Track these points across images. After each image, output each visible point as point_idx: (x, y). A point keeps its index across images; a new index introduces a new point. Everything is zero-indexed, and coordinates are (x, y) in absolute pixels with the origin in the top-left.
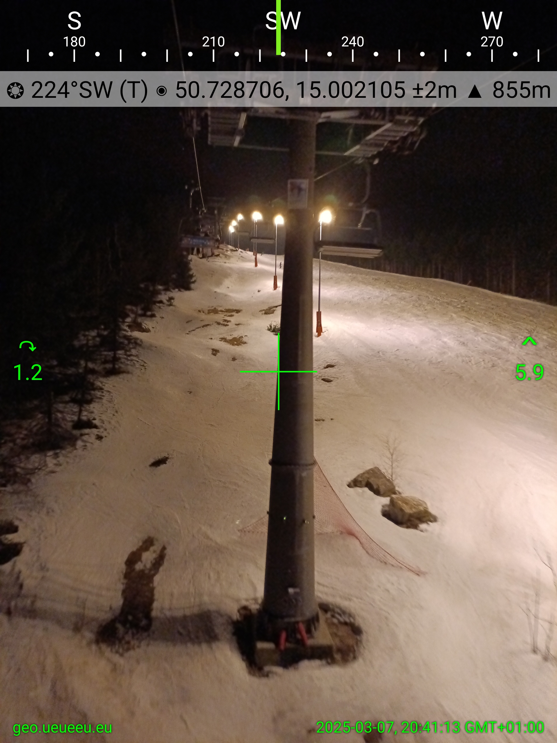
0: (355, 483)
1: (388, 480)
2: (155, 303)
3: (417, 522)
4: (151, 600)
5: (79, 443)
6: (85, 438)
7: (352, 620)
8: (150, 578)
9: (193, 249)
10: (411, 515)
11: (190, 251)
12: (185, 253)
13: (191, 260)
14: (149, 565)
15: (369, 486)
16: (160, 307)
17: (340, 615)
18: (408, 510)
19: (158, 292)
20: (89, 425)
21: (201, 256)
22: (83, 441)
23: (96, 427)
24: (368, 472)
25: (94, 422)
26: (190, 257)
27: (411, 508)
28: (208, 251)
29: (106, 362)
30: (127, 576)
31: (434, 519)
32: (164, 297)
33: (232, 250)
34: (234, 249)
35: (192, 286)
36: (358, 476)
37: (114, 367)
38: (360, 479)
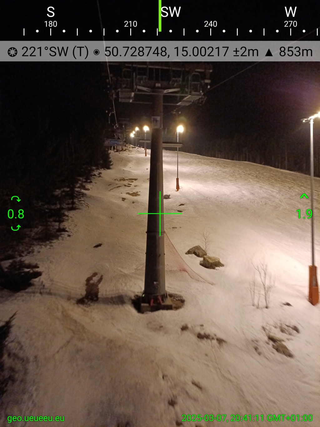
0: (189, 252)
1: (204, 251)
2: (92, 175)
3: (214, 266)
4: (98, 292)
5: (60, 238)
6: (63, 236)
7: (181, 298)
8: (97, 285)
9: (111, 147)
10: (211, 263)
11: (110, 148)
12: (107, 149)
13: (110, 153)
14: (96, 281)
15: (195, 253)
16: (94, 178)
17: (177, 297)
18: (210, 261)
19: (93, 170)
20: (64, 230)
21: (115, 150)
22: (62, 237)
23: (67, 231)
24: (194, 247)
25: (66, 229)
26: (110, 151)
27: (212, 261)
28: (120, 148)
29: (68, 204)
30: (87, 285)
31: (223, 265)
32: (96, 173)
33: (133, 147)
34: (134, 146)
35: (111, 167)
36: (190, 249)
37: (73, 206)
38: (191, 250)
